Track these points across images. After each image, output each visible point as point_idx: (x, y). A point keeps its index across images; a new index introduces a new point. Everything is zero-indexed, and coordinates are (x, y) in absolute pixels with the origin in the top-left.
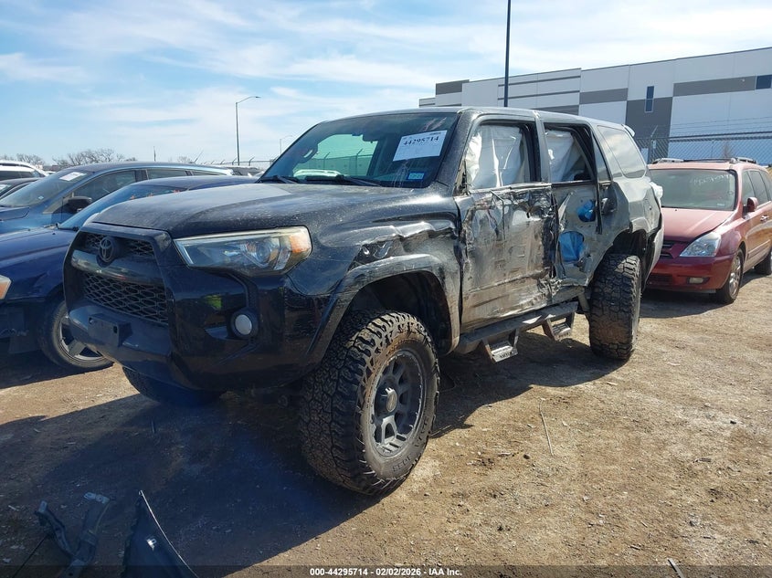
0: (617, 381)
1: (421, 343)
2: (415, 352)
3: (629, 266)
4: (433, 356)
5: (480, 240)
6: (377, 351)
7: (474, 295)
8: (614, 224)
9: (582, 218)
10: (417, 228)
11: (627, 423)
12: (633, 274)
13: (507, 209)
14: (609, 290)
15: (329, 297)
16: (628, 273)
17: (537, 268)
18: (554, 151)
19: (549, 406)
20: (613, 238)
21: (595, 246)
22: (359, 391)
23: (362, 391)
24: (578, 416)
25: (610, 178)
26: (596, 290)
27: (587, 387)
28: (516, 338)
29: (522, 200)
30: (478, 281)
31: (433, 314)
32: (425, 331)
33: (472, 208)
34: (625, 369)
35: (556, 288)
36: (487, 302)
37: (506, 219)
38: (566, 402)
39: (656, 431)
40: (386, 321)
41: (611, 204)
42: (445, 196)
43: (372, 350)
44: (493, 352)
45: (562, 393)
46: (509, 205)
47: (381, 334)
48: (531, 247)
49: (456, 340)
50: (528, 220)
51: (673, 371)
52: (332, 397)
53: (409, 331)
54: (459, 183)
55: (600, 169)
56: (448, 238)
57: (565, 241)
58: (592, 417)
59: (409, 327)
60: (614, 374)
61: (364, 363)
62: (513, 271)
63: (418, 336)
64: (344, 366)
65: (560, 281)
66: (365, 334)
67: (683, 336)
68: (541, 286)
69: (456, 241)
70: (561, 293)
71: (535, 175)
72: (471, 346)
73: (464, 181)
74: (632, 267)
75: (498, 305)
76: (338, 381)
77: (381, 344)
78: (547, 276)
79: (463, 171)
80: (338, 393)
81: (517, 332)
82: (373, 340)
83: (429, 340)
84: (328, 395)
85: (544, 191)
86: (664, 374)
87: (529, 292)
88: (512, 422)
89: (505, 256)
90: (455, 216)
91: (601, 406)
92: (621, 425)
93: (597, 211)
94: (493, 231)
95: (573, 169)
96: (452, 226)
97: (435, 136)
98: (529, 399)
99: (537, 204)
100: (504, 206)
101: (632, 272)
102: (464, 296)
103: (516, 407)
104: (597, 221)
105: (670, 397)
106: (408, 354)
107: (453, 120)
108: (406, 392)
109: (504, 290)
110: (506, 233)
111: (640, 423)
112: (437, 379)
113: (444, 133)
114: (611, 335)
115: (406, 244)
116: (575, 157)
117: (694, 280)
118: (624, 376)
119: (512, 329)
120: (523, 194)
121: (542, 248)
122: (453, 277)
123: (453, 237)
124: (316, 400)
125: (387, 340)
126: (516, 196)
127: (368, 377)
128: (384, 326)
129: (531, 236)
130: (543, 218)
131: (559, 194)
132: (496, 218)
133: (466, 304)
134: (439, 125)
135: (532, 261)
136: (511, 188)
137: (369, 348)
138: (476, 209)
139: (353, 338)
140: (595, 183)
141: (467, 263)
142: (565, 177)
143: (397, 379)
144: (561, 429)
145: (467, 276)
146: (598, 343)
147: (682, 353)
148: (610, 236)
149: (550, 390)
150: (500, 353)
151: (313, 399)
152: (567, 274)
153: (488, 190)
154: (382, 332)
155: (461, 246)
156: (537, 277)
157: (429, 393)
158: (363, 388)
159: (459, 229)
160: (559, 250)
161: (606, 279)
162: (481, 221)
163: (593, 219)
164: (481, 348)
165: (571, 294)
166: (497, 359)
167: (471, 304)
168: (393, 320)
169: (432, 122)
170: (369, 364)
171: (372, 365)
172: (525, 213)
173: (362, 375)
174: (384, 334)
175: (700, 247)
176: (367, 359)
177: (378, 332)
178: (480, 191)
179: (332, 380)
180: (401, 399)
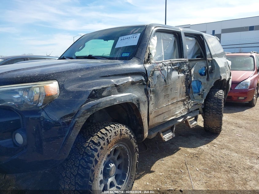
0: (217, 145)
1: (128, 139)
2: (125, 144)
3: (220, 94)
4: (134, 144)
5: (157, 85)
6: (102, 148)
7: (155, 112)
8: (214, 77)
9: (201, 74)
10: (125, 80)
11: (226, 168)
12: (222, 98)
13: (169, 70)
14: (212, 105)
15: (70, 121)
16: (220, 97)
17: (182, 97)
18: (189, 45)
19: (189, 159)
20: (213, 83)
21: (206, 86)
22: (90, 173)
23: (92, 172)
24: (203, 165)
25: (212, 57)
26: (207, 105)
27: (204, 148)
28: (174, 128)
29: (176, 66)
30: (156, 105)
31: (135, 122)
32: (130, 132)
33: (153, 70)
34: (219, 138)
35: (191, 105)
36: (161, 114)
37: (169, 75)
38: (196, 156)
39: (240, 173)
40: (108, 130)
41: (212, 69)
42: (140, 64)
43: (99, 148)
44: (164, 136)
45: (194, 151)
46: (170, 69)
47: (104, 138)
48: (180, 87)
49: (146, 134)
50: (179, 75)
51: (240, 139)
52: (75, 176)
53: (121, 134)
54: (147, 58)
55: (208, 53)
56: (141, 85)
57: (194, 84)
58: (209, 165)
59: (121, 132)
60: (215, 141)
61: (93, 156)
62: (173, 99)
63: (126, 135)
64: (83, 159)
65: (192, 102)
66: (95, 139)
67: (240, 121)
68: (184, 105)
69: (145, 86)
70: (193, 107)
71: (181, 55)
72: (154, 135)
73: (149, 57)
74: (221, 95)
75: (166, 115)
76: (78, 167)
77: (104, 144)
78: (187, 100)
79: (148, 52)
80: (78, 174)
81: (175, 126)
82: (99, 143)
83: (133, 136)
84: (73, 175)
85: (185, 62)
86: (236, 140)
87: (179, 108)
88: (173, 169)
89: (169, 92)
90: (144, 74)
91: (213, 158)
92: (223, 170)
93: (207, 71)
94: (163, 80)
95: (196, 54)
96: (143, 79)
97: (135, 36)
98: (180, 155)
99: (182, 68)
100: (168, 69)
101: (221, 97)
102: (149, 113)
103: (175, 160)
104: (207, 75)
105: (242, 153)
106: (121, 145)
107: (143, 29)
108: (122, 163)
109: (169, 108)
110: (169, 82)
111: (232, 169)
112: (137, 155)
113: (139, 34)
114: (213, 124)
115: (119, 89)
116: (197, 49)
117: (240, 98)
118: (220, 142)
119: (172, 125)
120: (176, 64)
121: (185, 88)
122: (144, 104)
123: (144, 84)
124: (68, 177)
125: (108, 141)
126: (173, 65)
127: (96, 164)
128: (106, 134)
129: (181, 83)
130: (185, 75)
131: (191, 64)
132: (165, 74)
133: (151, 117)
134: (137, 31)
135: (181, 94)
136: (171, 61)
137: (97, 147)
138: (155, 70)
139: (89, 141)
140: (206, 59)
141: (151, 97)
142: (193, 57)
143: (116, 157)
144: (196, 172)
145: (151, 103)
146: (207, 127)
147: (241, 129)
148: (212, 82)
149: (189, 150)
150: (167, 137)
151: (66, 176)
152: (195, 99)
153: (160, 61)
154: (105, 137)
155: (148, 88)
156: (183, 101)
157: (133, 163)
158: (93, 171)
159: (147, 80)
160: (192, 89)
161: (210, 100)
162: (157, 76)
163: (205, 75)
164: (158, 135)
165: (197, 107)
166: (166, 140)
167: (154, 116)
168: (112, 129)
169: (134, 30)
170: (96, 157)
171: (98, 156)
172: (177, 72)
173: (92, 163)
174: (106, 138)
175: (242, 85)
176: (96, 154)
177: (103, 137)
178: (157, 62)
179: (76, 166)
180: (119, 167)
